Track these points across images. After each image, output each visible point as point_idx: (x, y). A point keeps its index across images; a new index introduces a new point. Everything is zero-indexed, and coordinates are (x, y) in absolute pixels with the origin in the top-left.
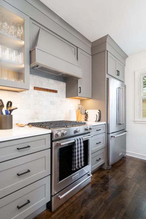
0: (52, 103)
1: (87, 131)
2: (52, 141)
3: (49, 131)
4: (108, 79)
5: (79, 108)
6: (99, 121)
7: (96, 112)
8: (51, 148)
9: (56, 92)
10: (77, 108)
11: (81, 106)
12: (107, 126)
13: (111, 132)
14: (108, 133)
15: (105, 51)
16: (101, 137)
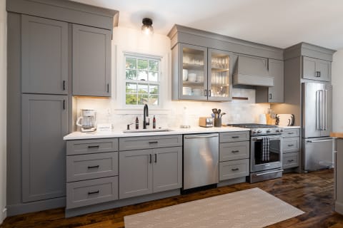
0: (244, 109)
1: (278, 133)
2: (250, 136)
3: (249, 129)
4: (303, 84)
5: (269, 113)
6: (292, 125)
7: (289, 117)
8: (250, 141)
9: (247, 99)
10: (267, 112)
11: (271, 110)
12: (302, 130)
13: (306, 136)
14: (303, 138)
15: (299, 56)
16: (295, 140)
